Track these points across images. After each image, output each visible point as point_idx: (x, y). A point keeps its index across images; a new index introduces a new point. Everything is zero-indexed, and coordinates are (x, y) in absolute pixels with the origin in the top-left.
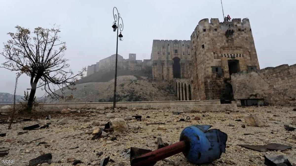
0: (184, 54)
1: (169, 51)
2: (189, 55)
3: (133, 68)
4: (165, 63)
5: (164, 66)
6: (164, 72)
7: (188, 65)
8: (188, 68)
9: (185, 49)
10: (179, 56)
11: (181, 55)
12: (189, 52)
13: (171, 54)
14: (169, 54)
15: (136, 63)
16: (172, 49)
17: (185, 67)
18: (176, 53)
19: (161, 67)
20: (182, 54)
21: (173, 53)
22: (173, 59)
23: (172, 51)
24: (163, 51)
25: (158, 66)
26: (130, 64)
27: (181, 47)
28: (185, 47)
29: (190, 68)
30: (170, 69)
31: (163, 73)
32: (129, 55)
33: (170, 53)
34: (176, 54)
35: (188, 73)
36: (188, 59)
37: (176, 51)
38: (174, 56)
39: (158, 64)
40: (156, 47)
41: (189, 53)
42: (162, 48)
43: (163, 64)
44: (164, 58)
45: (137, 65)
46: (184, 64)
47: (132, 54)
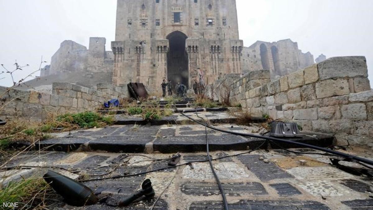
0: (197, 24)
1: (159, 16)
2: (210, 26)
3: (97, 68)
4: (147, 47)
5: (142, 55)
6: (141, 71)
7: (207, 51)
8: (208, 59)
9: (201, 9)
10: (184, 30)
11: (190, 26)
12: (209, 17)
13: (163, 22)
14: (158, 24)
15: (105, 57)
16: (166, 11)
17: (200, 56)
18: (175, 21)
19: (135, 58)
20: (193, 24)
21: (169, 20)
22: (168, 37)
23: (166, 16)
24: (141, 16)
25: (126, 55)
26: (91, 60)
27: (190, 5)
28: (201, 5)
29: (212, 59)
30: (160, 62)
31: (138, 75)
32: (90, 41)
33: (161, 22)
34: (178, 23)
35: (207, 74)
36: (207, 37)
37: (177, 17)
38: (170, 30)
39: (126, 51)
40: (125, 6)
41: (210, 21)
42: (139, 9)
43: (139, 50)
44: (143, 35)
45: (108, 61)
46: (195, 49)
47: (97, 39)
